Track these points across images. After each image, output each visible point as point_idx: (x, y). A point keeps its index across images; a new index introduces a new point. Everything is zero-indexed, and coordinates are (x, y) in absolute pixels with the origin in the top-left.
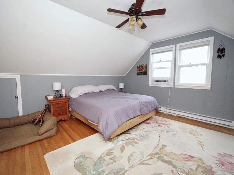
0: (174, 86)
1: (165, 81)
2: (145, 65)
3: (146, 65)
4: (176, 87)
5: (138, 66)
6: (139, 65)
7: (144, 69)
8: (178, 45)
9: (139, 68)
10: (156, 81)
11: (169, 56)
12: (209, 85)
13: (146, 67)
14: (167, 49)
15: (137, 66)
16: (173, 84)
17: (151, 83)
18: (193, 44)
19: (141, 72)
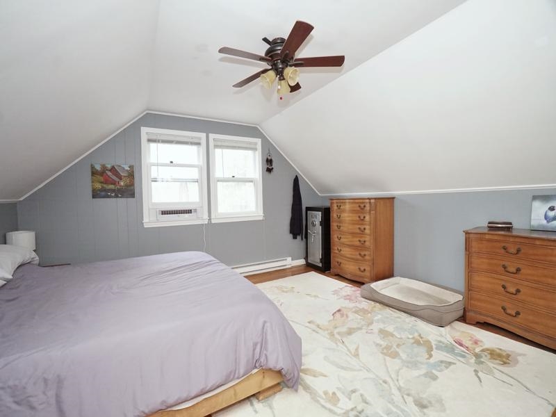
0: (210, 219)
1: (189, 212)
2: (127, 168)
3: (132, 167)
4: (213, 222)
5: (98, 167)
6: (104, 167)
7: (124, 179)
8: (212, 136)
9: (102, 173)
10: (164, 213)
11: (190, 154)
12: (261, 213)
13: (131, 175)
14: (184, 136)
15: (92, 167)
16: (206, 216)
17: (150, 220)
18: (236, 142)
19: (112, 187)
